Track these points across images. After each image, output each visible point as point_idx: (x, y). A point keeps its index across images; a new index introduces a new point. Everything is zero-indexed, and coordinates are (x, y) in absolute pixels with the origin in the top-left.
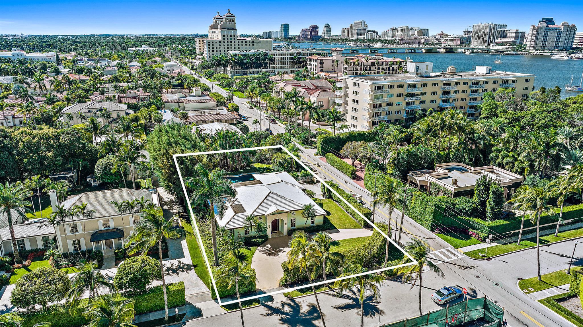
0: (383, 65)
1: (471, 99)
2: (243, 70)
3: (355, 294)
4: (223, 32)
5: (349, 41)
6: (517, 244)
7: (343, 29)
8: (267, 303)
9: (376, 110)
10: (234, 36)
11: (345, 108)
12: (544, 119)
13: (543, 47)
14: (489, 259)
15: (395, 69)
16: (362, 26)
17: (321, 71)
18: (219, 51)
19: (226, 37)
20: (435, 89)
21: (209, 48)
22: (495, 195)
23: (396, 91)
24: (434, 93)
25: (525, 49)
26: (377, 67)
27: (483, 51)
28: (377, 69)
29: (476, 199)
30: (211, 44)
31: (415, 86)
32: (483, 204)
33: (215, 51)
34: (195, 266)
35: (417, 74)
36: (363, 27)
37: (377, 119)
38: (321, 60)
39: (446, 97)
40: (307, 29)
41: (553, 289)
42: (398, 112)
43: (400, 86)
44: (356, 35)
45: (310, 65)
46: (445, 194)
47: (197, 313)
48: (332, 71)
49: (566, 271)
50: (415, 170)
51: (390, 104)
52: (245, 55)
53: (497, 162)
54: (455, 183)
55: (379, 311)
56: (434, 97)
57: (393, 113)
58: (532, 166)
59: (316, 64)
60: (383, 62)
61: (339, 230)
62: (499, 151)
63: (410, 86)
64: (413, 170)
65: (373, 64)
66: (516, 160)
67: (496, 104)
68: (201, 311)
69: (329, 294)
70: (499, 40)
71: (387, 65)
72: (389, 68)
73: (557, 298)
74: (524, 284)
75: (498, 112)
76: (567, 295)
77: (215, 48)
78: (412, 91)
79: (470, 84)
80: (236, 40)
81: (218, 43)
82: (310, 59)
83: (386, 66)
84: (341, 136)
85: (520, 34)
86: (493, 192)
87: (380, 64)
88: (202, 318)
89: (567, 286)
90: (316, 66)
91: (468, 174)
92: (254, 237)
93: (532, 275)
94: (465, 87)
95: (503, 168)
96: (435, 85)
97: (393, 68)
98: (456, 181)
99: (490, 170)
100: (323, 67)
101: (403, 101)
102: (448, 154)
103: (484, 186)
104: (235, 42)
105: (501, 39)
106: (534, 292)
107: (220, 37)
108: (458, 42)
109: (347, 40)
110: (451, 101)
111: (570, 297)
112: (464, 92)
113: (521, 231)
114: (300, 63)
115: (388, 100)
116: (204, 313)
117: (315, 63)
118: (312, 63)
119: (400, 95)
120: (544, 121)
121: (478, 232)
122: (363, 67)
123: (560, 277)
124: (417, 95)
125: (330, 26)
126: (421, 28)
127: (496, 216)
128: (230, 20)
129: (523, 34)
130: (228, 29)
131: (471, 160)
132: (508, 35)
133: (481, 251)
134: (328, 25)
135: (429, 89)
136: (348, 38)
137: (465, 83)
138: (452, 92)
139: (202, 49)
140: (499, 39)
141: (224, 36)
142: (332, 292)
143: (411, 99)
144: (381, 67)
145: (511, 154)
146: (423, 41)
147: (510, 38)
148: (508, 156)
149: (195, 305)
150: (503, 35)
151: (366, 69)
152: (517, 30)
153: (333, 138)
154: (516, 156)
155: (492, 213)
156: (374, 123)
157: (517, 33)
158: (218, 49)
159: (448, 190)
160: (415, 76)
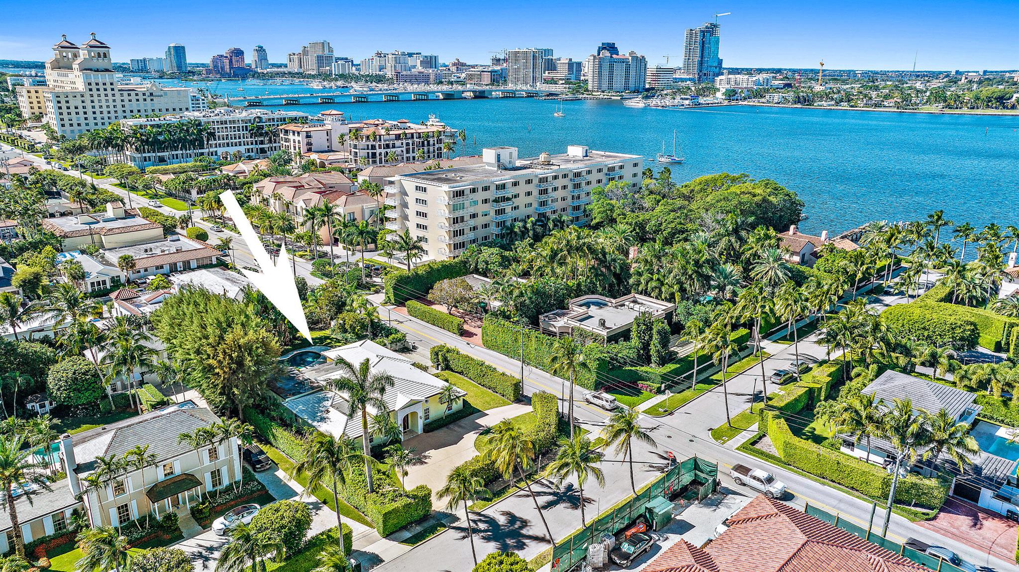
0: (412, 137)
1: (573, 196)
2: (159, 154)
3: (550, 487)
4: (86, 77)
5: (304, 77)
6: (691, 390)
7: (290, 55)
8: (454, 525)
9: (457, 227)
10: (112, 84)
11: (403, 224)
12: (672, 222)
13: (610, 88)
14: (671, 414)
15: (431, 143)
16: (324, 50)
17: (309, 150)
18: (81, 113)
19: (94, 87)
20: (529, 188)
21: (60, 108)
22: (660, 335)
23: (481, 195)
24: (529, 194)
25: (587, 90)
26: (404, 142)
27: (530, 95)
28: (404, 145)
29: (635, 342)
30: (63, 100)
31: (503, 186)
32: (646, 346)
33: (73, 114)
34: (325, 502)
35: (499, 166)
36: (326, 52)
37: (459, 239)
38: (307, 132)
39: (543, 198)
40: (222, 56)
41: (744, 433)
42: (486, 226)
43: (486, 189)
44: (315, 66)
45: (287, 140)
46: (596, 340)
47: (376, 560)
48: (327, 149)
49: (749, 411)
50: (545, 312)
51: (474, 216)
52: (159, 126)
53: (640, 289)
54: (603, 323)
55: (589, 501)
56: (529, 200)
57: (480, 227)
58: (682, 290)
59: (300, 138)
60: (412, 134)
61: (486, 412)
62: (640, 274)
63: (498, 187)
64: (543, 314)
65: (398, 137)
66: (662, 284)
67: (611, 205)
68: (377, 556)
69: (520, 496)
70: (547, 74)
71: (420, 137)
72: (423, 143)
73: (751, 441)
74: (717, 434)
75: (614, 215)
76: (758, 437)
77: (72, 108)
78: (501, 194)
79: (571, 176)
80: (116, 92)
81: (79, 98)
82: (286, 132)
83: (418, 140)
84: (420, 272)
85: (575, 65)
86: (659, 332)
87: (409, 136)
88: (384, 563)
89: (755, 427)
90: (299, 142)
91: (608, 308)
92: (385, 445)
93: (720, 422)
94: (565, 182)
95: (649, 296)
96: (529, 182)
97: (428, 142)
98: (604, 321)
99: (632, 299)
100: (311, 144)
101: (490, 208)
102: (579, 285)
103: (644, 325)
104: (113, 95)
105: (549, 73)
106: (728, 440)
107: (81, 86)
108: (486, 78)
109: (300, 75)
110: (550, 202)
111: (760, 438)
112: (565, 187)
113: (695, 371)
114: (261, 135)
115: (472, 210)
116: (382, 556)
117: (297, 138)
118: (291, 137)
119: (486, 201)
120: (673, 225)
121: (648, 383)
122: (382, 143)
123: (747, 418)
124: (508, 199)
125: (264, 50)
126: (424, 54)
127: (663, 362)
128: (99, 54)
129: (579, 64)
130: (97, 71)
131: (604, 289)
132: (559, 67)
133: (660, 405)
134: (262, 47)
135: (522, 188)
136: (301, 71)
137: (565, 176)
138: (550, 190)
139: (36, 108)
140: (547, 72)
141: (90, 84)
142: (522, 493)
143: (502, 205)
144: (410, 141)
145: (655, 277)
146: (432, 77)
147: (562, 72)
148: (652, 279)
149: (363, 550)
150: (551, 66)
151: (388, 146)
152: (570, 60)
153: (408, 277)
154: (662, 279)
155: (659, 357)
156: (456, 247)
157: (571, 64)
158: (81, 110)
159: (599, 335)
160: (496, 169)
